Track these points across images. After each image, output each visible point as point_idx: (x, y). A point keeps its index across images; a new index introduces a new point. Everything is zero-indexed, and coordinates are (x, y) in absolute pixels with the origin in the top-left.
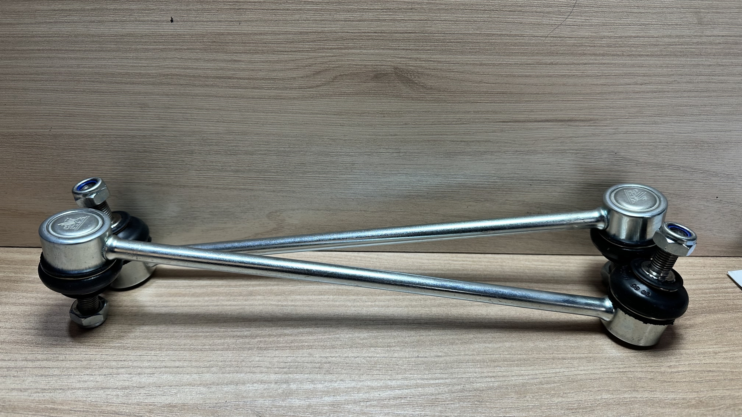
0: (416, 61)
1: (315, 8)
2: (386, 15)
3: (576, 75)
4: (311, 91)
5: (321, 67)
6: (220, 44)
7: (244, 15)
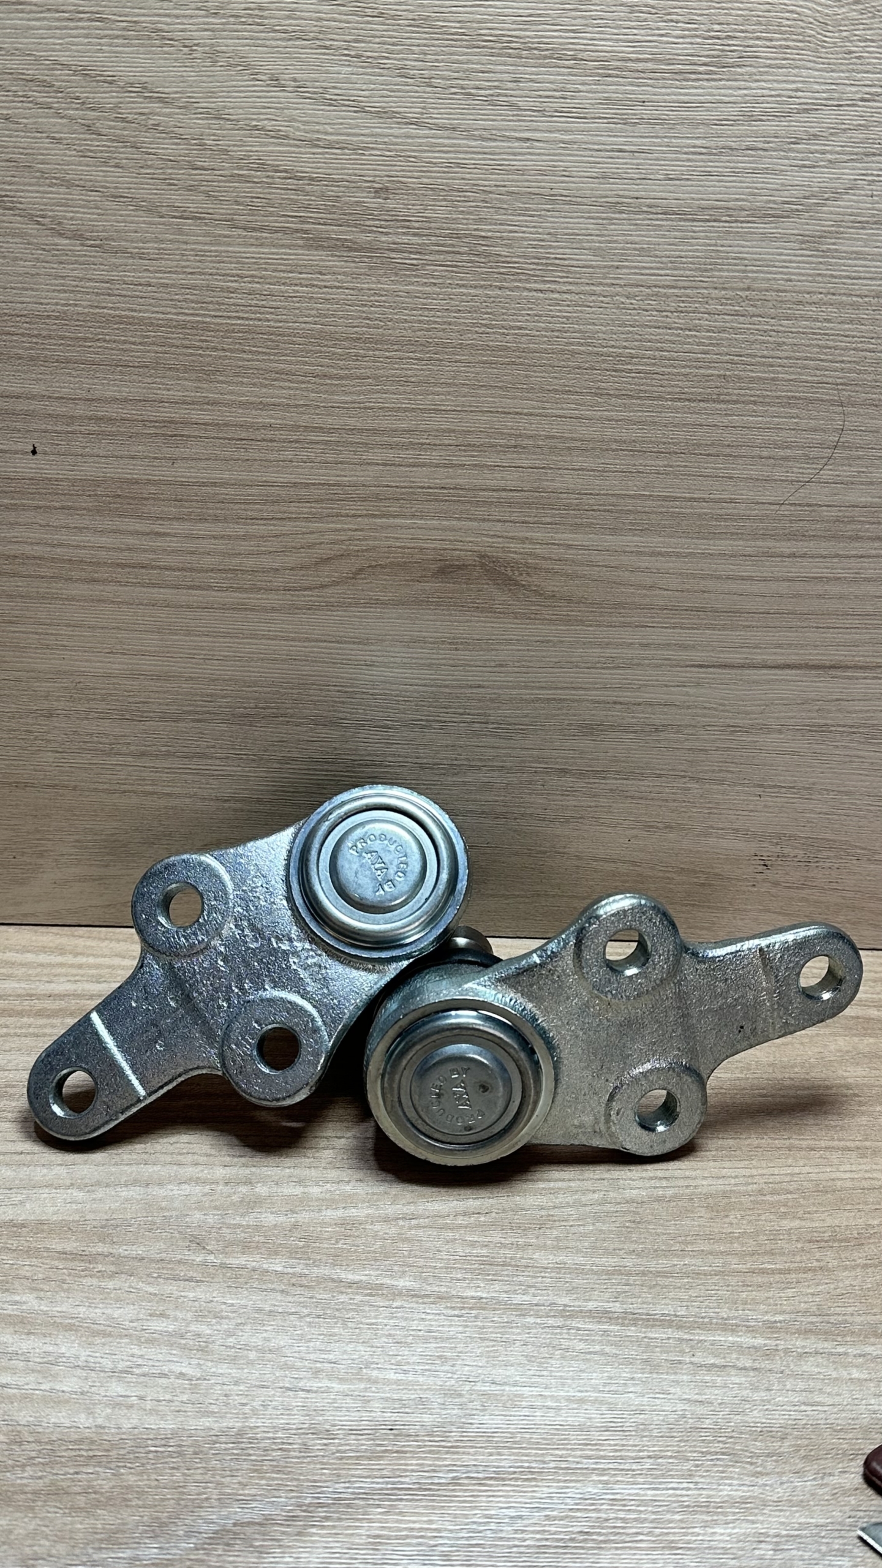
0: (524, 543)
1: (326, 439)
2: (465, 456)
3: (845, 578)
4: (308, 596)
5: (331, 549)
6: (131, 501)
7: (184, 447)
